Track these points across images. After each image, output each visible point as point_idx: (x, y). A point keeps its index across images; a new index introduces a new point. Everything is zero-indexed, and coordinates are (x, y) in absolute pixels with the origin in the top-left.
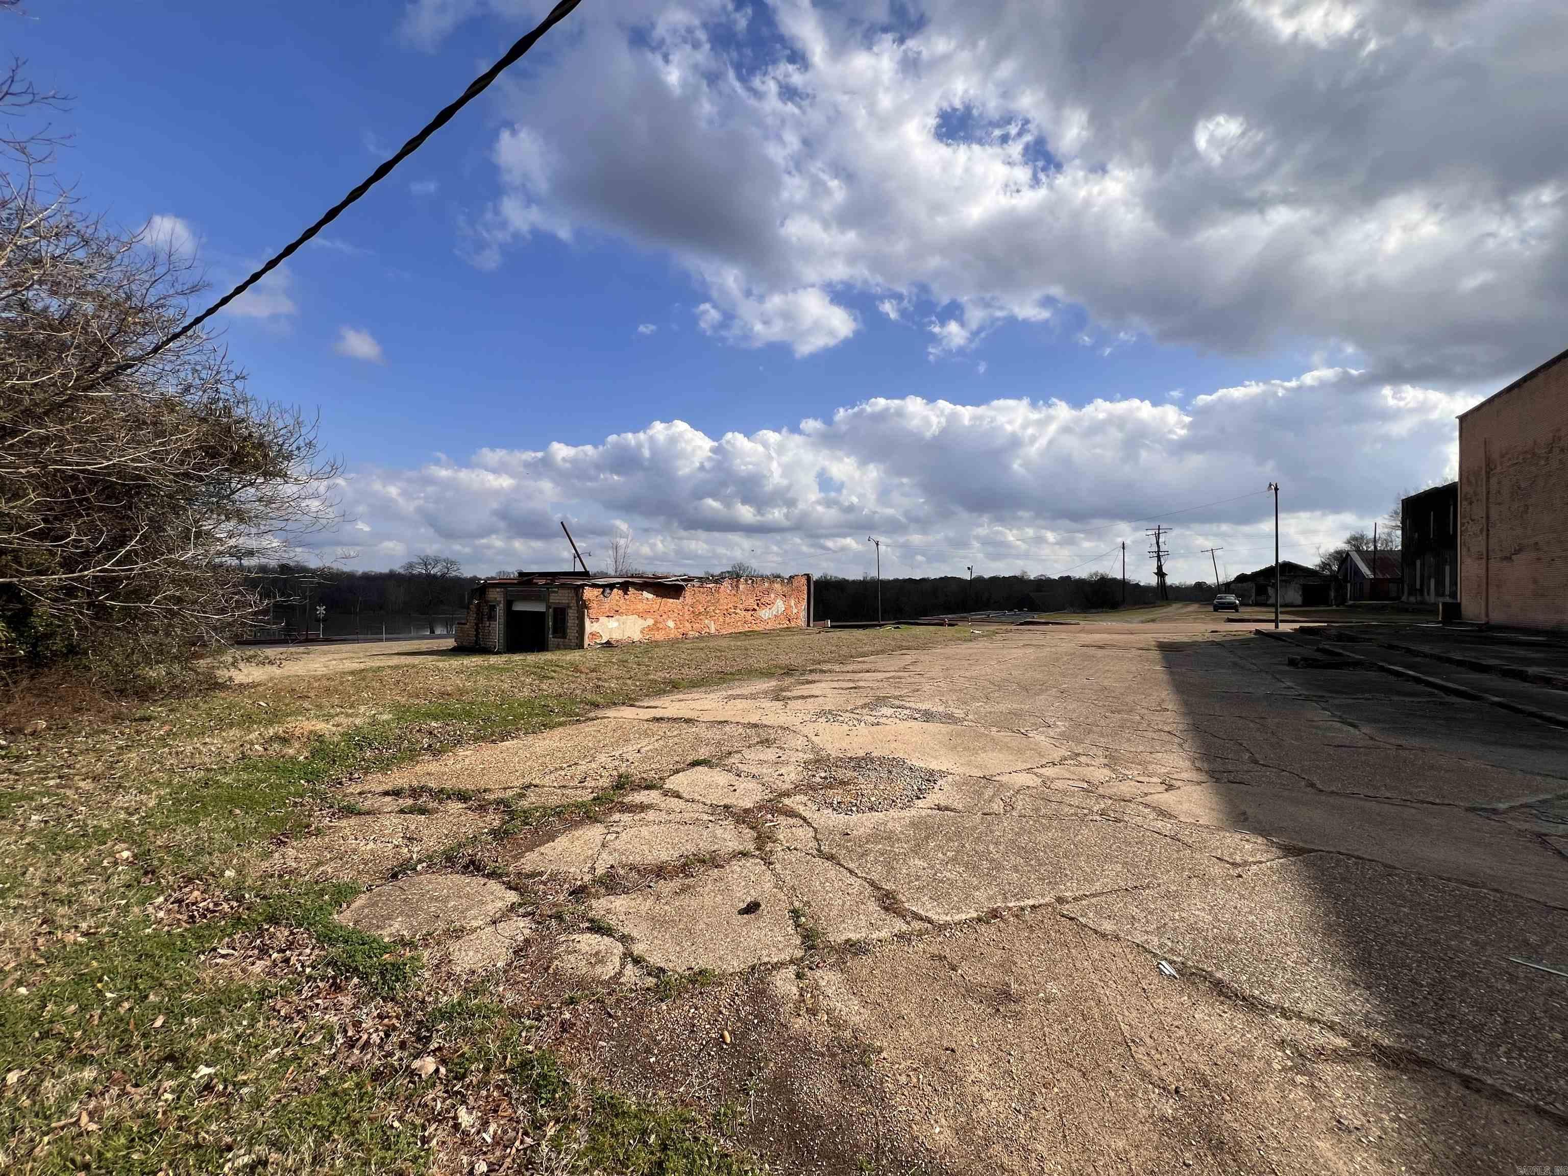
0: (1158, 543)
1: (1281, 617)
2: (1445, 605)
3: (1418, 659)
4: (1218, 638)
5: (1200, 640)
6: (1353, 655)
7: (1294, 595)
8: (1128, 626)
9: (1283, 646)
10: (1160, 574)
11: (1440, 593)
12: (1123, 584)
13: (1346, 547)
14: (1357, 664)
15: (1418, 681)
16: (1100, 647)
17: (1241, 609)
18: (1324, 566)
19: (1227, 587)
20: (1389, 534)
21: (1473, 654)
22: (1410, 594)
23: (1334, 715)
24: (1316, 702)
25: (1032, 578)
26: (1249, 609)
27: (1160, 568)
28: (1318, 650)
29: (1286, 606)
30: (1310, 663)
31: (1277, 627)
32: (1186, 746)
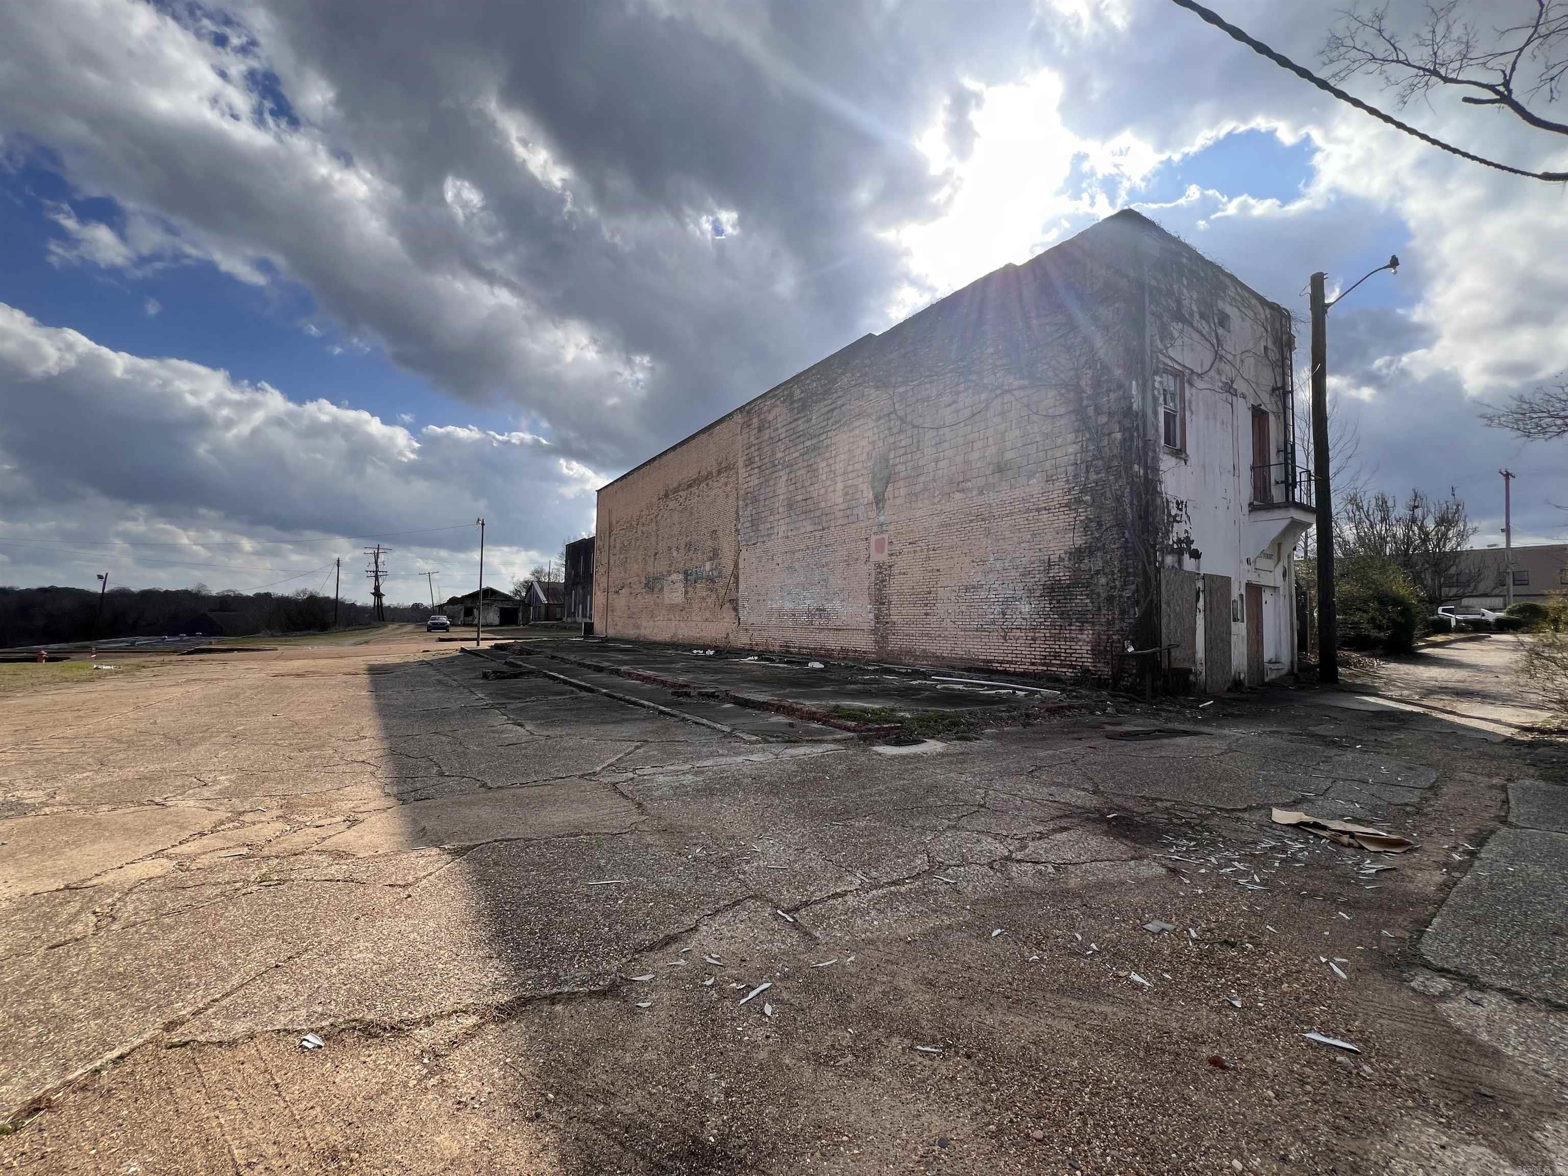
0: (376, 562)
1: (481, 636)
2: (585, 623)
3: (567, 666)
4: (428, 657)
5: (412, 660)
6: (528, 666)
7: (493, 617)
8: (335, 649)
9: (480, 662)
10: (377, 594)
11: (584, 616)
12: (335, 605)
13: (532, 578)
14: (530, 673)
15: (565, 682)
16: (298, 675)
17: (451, 629)
18: (517, 592)
19: (440, 609)
20: (558, 570)
21: (596, 659)
22: (568, 616)
23: (509, 719)
24: (498, 709)
25: (214, 593)
26: (459, 629)
27: (377, 588)
28: (506, 663)
29: (487, 626)
30: (500, 676)
31: (478, 645)
32: (378, 773)
